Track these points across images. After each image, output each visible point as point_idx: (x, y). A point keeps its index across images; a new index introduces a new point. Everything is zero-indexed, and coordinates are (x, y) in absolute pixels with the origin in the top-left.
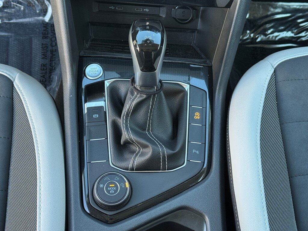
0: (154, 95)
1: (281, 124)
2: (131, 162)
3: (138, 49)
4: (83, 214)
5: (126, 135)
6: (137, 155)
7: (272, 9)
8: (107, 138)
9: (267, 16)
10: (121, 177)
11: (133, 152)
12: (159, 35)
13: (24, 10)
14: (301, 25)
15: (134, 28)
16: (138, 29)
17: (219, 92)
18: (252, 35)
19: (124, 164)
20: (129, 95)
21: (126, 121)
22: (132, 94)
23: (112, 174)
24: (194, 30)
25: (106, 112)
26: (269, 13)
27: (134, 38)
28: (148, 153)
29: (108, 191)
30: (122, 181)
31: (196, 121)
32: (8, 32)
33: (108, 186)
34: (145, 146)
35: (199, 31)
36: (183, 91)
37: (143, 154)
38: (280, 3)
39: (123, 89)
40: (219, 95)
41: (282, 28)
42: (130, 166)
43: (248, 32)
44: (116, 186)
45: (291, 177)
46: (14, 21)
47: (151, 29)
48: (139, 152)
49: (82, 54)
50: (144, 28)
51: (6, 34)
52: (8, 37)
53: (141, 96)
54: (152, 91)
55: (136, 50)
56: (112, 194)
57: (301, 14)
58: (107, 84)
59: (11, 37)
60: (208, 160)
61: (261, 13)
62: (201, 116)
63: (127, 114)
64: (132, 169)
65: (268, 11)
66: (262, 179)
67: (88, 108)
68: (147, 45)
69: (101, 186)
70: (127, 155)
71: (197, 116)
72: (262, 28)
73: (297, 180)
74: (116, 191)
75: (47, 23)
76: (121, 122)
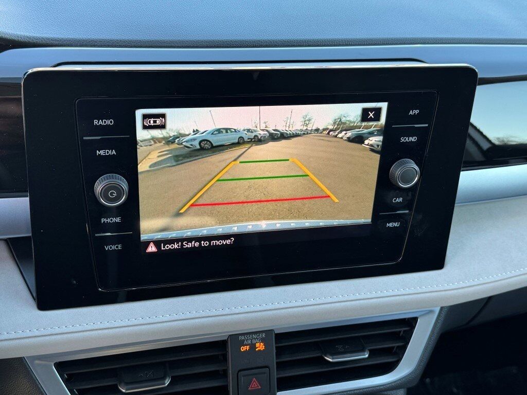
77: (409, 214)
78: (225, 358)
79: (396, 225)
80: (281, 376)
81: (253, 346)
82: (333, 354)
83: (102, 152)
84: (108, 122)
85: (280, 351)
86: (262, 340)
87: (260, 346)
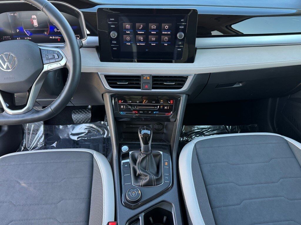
0: (149, 155)
1: (200, 165)
2: (141, 183)
3: (142, 136)
4: (122, 206)
5: (138, 172)
6: (143, 180)
7: (193, 128)
8: (131, 174)
9: (192, 131)
10: (137, 189)
11: (141, 179)
12: (150, 131)
13: (96, 134)
14: (205, 134)
15: (140, 129)
16: (142, 130)
17: (174, 153)
18: (186, 139)
19: (138, 184)
20: (139, 156)
21: (138, 166)
22: (140, 155)
23: (134, 188)
24: (163, 133)
25: (130, 164)
26: (192, 130)
27: (140, 133)
28: (148, 178)
29: (132, 195)
30: (137, 191)
31: (166, 166)
32: (89, 142)
33: (132, 193)
34: (146, 176)
35: (165, 133)
36: (160, 154)
37: (146, 179)
38: (196, 126)
39: (136, 154)
40: (174, 154)
41: (198, 135)
42: (141, 185)
43: (185, 137)
44: (135, 193)
45: (206, 186)
46: (92, 138)
47: (147, 129)
48: (144, 179)
49: (120, 142)
50: (144, 129)
51: (89, 143)
52: (89, 144)
53: (144, 156)
54: (148, 153)
55: (141, 137)
56: (134, 196)
57: (205, 130)
58: (130, 153)
59: (91, 144)
60: (172, 181)
61: (189, 129)
62: (168, 163)
63: (139, 163)
64: (141, 186)
65: (192, 129)
66: (194, 186)
67: (123, 163)
68: (145, 134)
69: (129, 193)
70: (139, 180)
71: (166, 164)
72: (190, 136)
73: (208, 187)
74: (135, 195)
75: (105, 138)
76: (136, 167)
77: (183, 47)
78: (140, 81)
79: (180, 50)
80: (154, 86)
81: (147, 78)
82: (165, 82)
83: (112, 26)
84: (113, 19)
85: (153, 81)
86: (149, 77)
87: (148, 78)
